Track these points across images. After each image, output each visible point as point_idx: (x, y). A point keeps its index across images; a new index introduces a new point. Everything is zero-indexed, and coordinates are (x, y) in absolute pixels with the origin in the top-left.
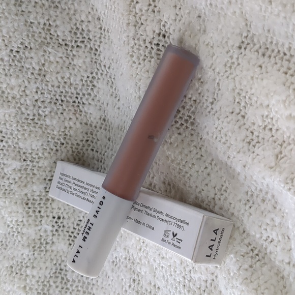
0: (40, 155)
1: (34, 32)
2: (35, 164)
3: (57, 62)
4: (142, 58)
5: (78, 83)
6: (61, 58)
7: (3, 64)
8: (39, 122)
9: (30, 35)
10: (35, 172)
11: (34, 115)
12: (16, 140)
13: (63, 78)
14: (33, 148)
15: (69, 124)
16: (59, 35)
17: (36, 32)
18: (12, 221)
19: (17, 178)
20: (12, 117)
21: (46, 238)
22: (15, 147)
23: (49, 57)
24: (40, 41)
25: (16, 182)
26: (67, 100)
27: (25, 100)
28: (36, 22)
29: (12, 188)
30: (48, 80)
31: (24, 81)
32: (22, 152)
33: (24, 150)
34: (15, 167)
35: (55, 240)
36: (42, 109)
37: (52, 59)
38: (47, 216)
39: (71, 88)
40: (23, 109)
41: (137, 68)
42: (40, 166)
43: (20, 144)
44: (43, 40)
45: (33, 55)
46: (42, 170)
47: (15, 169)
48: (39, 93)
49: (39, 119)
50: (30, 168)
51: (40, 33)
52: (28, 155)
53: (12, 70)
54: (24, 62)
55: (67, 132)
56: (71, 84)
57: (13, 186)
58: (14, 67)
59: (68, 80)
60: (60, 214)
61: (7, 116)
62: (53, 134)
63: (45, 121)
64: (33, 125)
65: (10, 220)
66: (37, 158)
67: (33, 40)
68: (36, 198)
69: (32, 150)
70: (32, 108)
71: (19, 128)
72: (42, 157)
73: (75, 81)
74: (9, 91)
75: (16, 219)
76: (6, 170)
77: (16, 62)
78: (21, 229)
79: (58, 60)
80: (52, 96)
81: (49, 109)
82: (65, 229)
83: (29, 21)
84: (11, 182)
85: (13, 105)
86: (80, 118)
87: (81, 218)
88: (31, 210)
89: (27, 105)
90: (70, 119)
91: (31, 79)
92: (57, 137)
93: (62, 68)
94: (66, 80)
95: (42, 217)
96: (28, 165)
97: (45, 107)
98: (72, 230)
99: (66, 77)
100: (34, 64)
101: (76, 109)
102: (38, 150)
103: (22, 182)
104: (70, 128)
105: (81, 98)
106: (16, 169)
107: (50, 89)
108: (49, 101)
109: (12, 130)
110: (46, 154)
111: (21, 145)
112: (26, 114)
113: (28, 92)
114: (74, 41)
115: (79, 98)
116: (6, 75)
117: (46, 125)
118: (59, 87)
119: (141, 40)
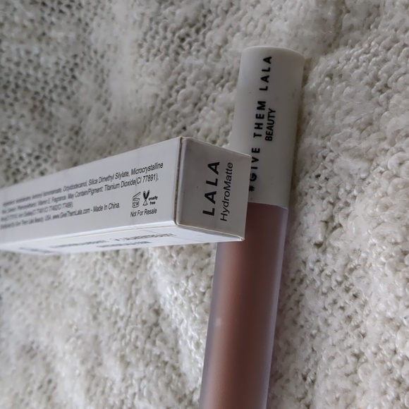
3: (24, 27)
4: (153, 51)
6: (32, 21)
13: (28, 52)
15: (17, 123)
37: (16, 19)
41: (142, 66)
55: (10, 135)
79: (27, 23)
90: (23, 116)
94: (31, 58)
101: (38, 104)
104: (18, 129)
105: (50, 91)
115: (47, 90)
118: (18, 64)
119: (161, 24)
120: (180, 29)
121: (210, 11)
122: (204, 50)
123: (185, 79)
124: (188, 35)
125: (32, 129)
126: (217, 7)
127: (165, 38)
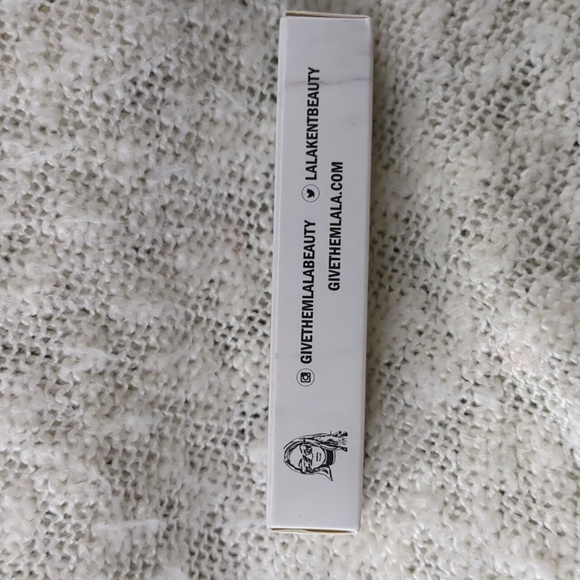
0: (153, 341)
1: (191, 46)
2: (137, 362)
3: (228, 124)
4: (460, 127)
5: (257, 179)
6: (236, 115)
7: (106, 105)
8: (162, 260)
9: (184, 52)
10: (136, 381)
11: (154, 242)
12: (103, 298)
13: (231, 162)
14: (140, 323)
15: (220, 273)
16: (243, 63)
17: (197, 47)
18: (65, 505)
19: (93, 395)
20: (102, 240)
21: (144, 552)
22: (98, 315)
23: (213, 109)
24: (202, 69)
25: (88, 405)
26: (227, 215)
27: (142, 204)
28: (201, 24)
29: (76, 419)
30: (200, 161)
31: (147, 156)
32: (112, 330)
33: (119, 325)
34: (90, 365)
35: (162, 559)
36: (174, 228)
37: (218, 114)
38: (151, 498)
39: (241, 190)
40: (133, 223)
41: (448, 149)
42: (147, 368)
43: (112, 307)
44: (208, 67)
45: (181, 97)
46: (152, 377)
47: (89, 372)
48: (175, 188)
49: (162, 253)
50: (125, 370)
51: (204, 51)
52: (125, 338)
53: (125, 125)
54: (159, 112)
55: (212, 293)
56: (242, 180)
57: (80, 412)
58: (133, 119)
59: (240, 169)
60: (172, 496)
61: (92, 234)
62: (186, 294)
63: (175, 258)
64: (148, 264)
65: (61, 503)
66: (144, 347)
67: (189, 65)
68: (129, 448)
69: (137, 326)
70: (151, 222)
71: (117, 268)
72: (154, 348)
73: (253, 172)
74: (107, 173)
75: (76, 501)
76: (64, 373)
77: (140, 107)
78: (89, 526)
79: (231, 118)
80: (199, 202)
81: (188, 231)
82: (183, 534)
83: (186, 19)
84: (76, 403)
85: (110, 211)
86: (245, 261)
87: (216, 509)
88: (117, 479)
89: (142, 213)
90: (226, 261)
91: (164, 153)
92: (193, 301)
93: (233, 139)
94: (234, 169)
95: (138, 498)
96: (121, 364)
97: (180, 226)
98: (195, 537)
99: (237, 162)
100: (179, 119)
101: (241, 238)
102: (149, 327)
103: (102, 404)
104: (222, 283)
105: (257, 217)
106: (93, 372)
107: (198, 184)
108: (190, 211)
109: (98, 271)
110: (165, 342)
111: (114, 310)
112: (137, 236)
113: (151, 183)
114: (266, 85)
115: (253, 215)
116: (108, 135)
117: (174, 269)
118: (217, 181)
119: (463, 90)
120: (493, 92)
121: (530, 64)
122: (538, 116)
123: (522, 158)
124: (507, 99)
125: (238, 279)
126: (542, 57)
127: (475, 108)
